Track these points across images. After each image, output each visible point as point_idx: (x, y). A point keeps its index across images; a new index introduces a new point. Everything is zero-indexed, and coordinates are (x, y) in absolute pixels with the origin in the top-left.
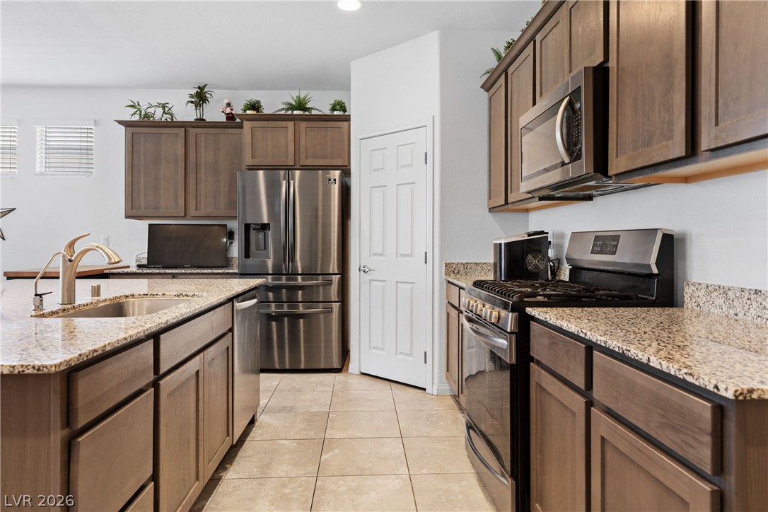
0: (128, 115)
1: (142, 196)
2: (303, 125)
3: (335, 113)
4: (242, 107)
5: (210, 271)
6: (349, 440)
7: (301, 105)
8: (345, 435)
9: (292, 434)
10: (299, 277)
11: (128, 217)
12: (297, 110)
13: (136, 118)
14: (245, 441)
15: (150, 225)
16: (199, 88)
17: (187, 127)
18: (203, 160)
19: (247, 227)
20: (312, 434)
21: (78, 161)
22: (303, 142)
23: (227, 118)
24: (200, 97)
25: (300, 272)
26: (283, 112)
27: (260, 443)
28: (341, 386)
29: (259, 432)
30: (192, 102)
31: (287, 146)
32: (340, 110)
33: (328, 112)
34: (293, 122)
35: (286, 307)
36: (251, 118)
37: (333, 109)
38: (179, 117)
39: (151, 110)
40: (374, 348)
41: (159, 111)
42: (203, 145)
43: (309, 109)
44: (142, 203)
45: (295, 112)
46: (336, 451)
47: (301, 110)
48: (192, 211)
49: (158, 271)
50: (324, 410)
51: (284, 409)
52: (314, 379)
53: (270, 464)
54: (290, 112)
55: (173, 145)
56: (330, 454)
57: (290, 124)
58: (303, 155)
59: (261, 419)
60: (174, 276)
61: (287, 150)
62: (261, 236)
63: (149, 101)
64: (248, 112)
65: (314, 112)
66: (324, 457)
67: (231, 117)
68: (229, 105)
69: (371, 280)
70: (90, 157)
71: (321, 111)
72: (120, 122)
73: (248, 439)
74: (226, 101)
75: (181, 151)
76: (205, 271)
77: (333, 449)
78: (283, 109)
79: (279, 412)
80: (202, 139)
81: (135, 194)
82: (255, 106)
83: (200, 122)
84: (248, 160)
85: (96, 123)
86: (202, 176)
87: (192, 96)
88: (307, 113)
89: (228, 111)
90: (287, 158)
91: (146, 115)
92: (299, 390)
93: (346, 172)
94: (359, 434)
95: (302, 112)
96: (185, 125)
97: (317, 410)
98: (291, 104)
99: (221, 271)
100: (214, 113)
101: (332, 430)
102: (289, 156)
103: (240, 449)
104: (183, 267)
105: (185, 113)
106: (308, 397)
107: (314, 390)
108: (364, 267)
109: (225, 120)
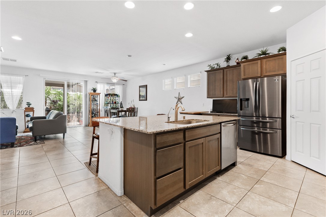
0: (208, 69)
1: (211, 91)
2: (264, 60)
3: (280, 52)
4: (241, 59)
5: (230, 114)
6: (270, 184)
7: (264, 53)
8: (269, 181)
9: (247, 174)
10: (261, 118)
11: (207, 98)
12: (262, 55)
13: (210, 69)
14: (229, 170)
15: (213, 100)
16: (228, 56)
17: (224, 69)
18: (228, 79)
19: (241, 100)
20: (255, 176)
21: (197, 83)
22: (264, 67)
23: (237, 64)
24: (228, 59)
25: (261, 116)
26: (257, 57)
27: (234, 173)
28: (279, 163)
29: (236, 169)
30: (225, 61)
31: (258, 69)
32: (282, 51)
33: (277, 53)
34: (260, 60)
35: (261, 129)
36: (244, 62)
37: (279, 51)
38: (222, 66)
39: (214, 66)
40: (298, 151)
41: (216, 66)
42: (228, 74)
43: (268, 54)
44: (211, 94)
45: (261, 56)
46: (262, 186)
47: (264, 55)
48: (225, 95)
49: (214, 113)
50: (265, 170)
51: (249, 165)
52: (267, 158)
53: (234, 180)
54: (260, 57)
55: (220, 75)
56: (259, 186)
57: (259, 61)
58: (264, 72)
59: (238, 165)
60: (219, 115)
61: (258, 71)
62: (246, 103)
63: (213, 64)
64: (243, 60)
65: (270, 54)
66: (255, 186)
67: (238, 63)
68: (237, 59)
69: (296, 122)
70: (200, 82)
71: (273, 53)
72: (206, 71)
73: (231, 170)
74: (237, 58)
75: (222, 77)
76: (228, 114)
77: (261, 184)
78: (256, 56)
79: (246, 165)
80: (228, 72)
81: (209, 91)
82: (245, 58)
83: (228, 67)
84: (243, 77)
85: (201, 72)
86: (228, 84)
87: (226, 59)
88: (267, 55)
89: (237, 61)
90: (258, 74)
91: (213, 68)
92: (258, 160)
93: (284, 76)
94: (276, 183)
95: (264, 56)
96: (223, 69)
97: (262, 169)
98: (259, 54)
99: (233, 114)
100: (233, 63)
101: (264, 178)
102: (259, 73)
103: (227, 172)
104: (223, 113)
105: (224, 64)
106: (261, 163)
107: (265, 162)
108: (293, 116)
109: (236, 64)
